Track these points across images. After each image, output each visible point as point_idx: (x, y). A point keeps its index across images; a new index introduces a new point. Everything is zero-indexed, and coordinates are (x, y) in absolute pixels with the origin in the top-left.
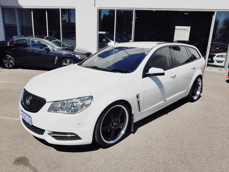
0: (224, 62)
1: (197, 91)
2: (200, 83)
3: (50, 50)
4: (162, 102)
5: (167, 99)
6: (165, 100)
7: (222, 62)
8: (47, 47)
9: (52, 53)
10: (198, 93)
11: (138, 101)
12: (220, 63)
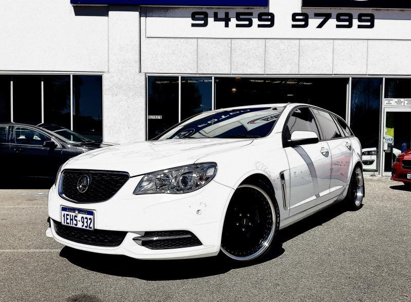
0: (375, 163)
1: (357, 192)
2: (360, 177)
3: (57, 145)
4: (314, 197)
5: (321, 194)
6: (318, 196)
7: (371, 162)
8: (50, 140)
9: (61, 151)
10: (359, 194)
11: (283, 185)
12: (369, 164)
